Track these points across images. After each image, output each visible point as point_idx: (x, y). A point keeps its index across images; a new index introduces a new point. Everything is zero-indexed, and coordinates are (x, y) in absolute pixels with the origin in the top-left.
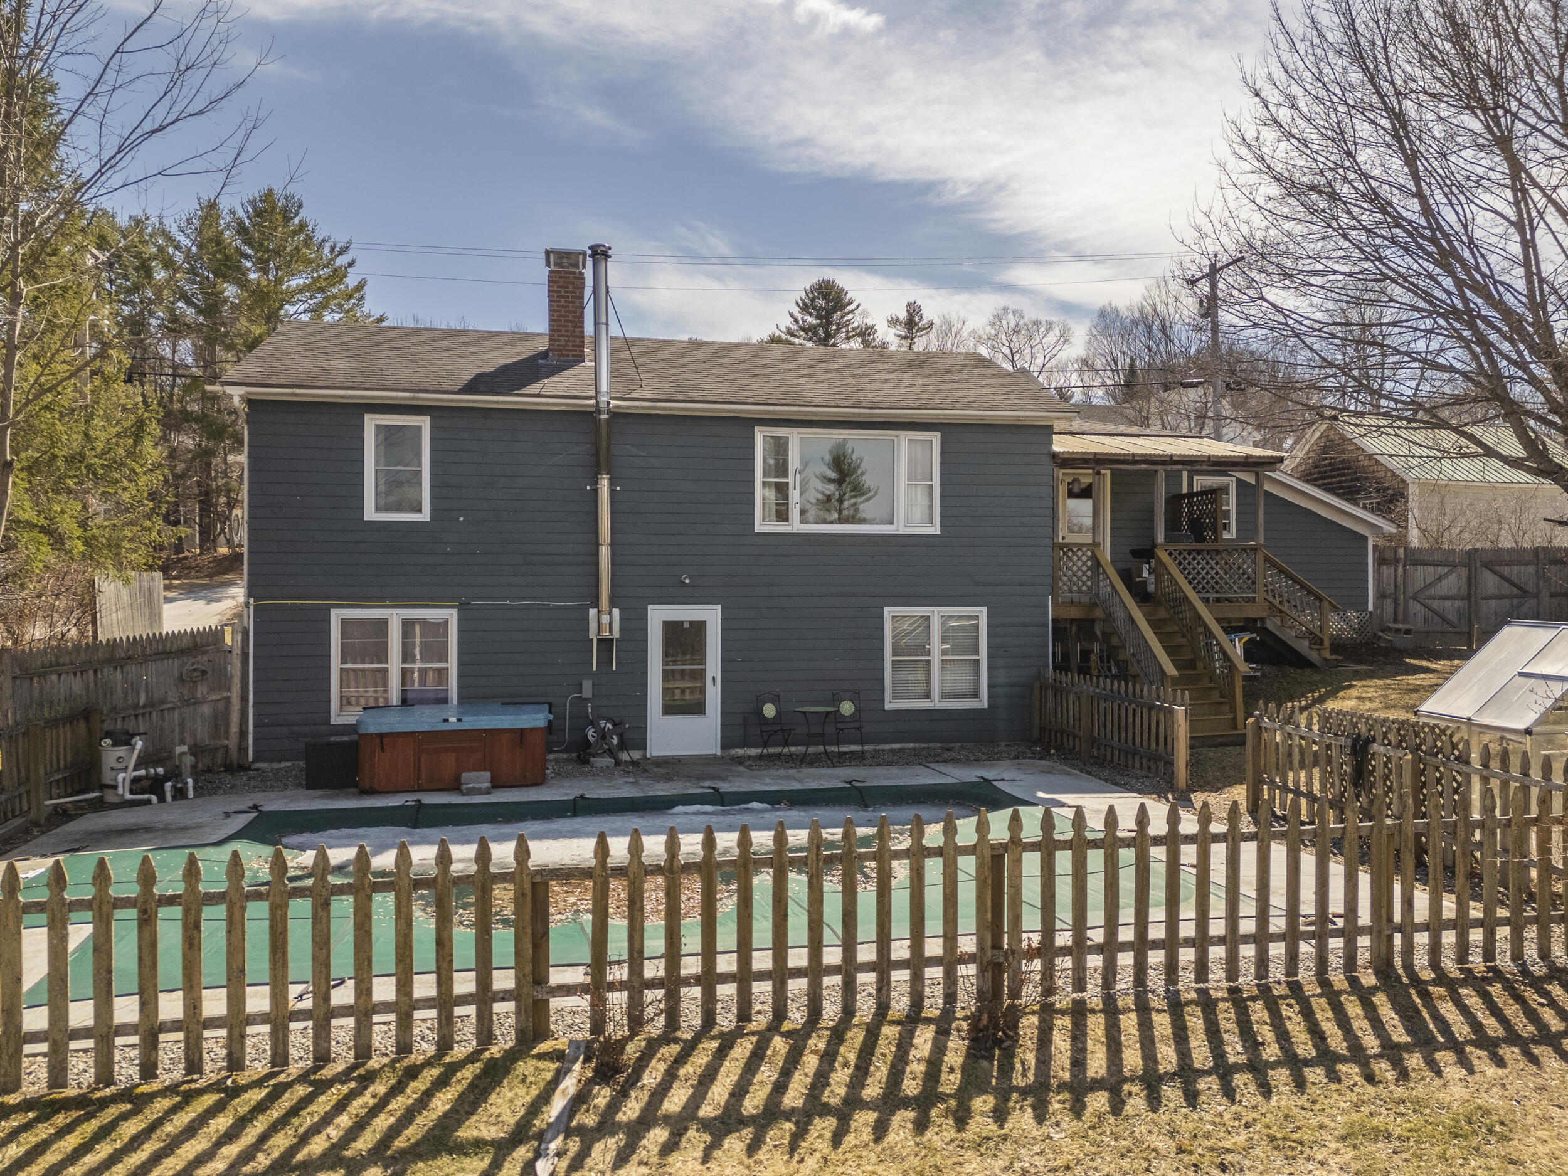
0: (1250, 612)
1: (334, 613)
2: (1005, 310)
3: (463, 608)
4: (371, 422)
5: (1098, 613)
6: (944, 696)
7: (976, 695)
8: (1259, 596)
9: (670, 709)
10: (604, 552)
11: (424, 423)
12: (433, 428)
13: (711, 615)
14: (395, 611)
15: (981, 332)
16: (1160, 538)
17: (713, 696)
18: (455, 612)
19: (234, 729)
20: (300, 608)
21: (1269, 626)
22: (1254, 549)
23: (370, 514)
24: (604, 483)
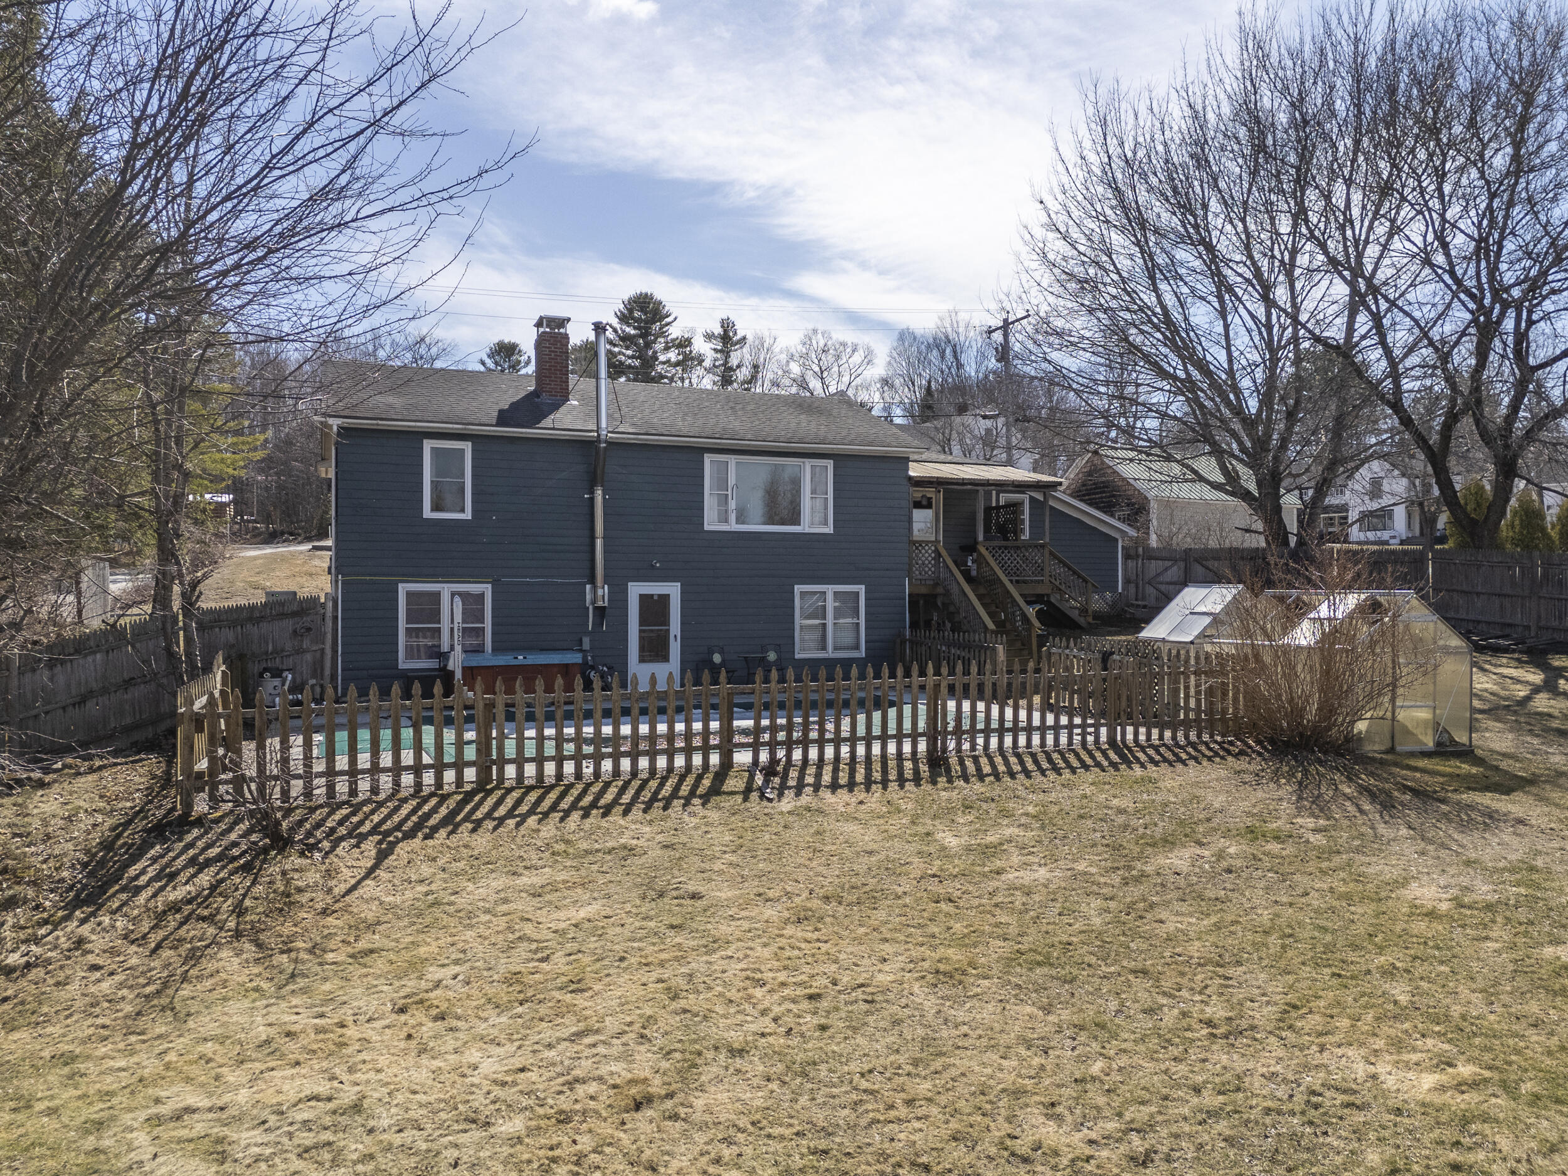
0: (1040, 590)
1: (400, 586)
3: (495, 584)
4: (428, 445)
5: (940, 590)
6: (836, 648)
7: (857, 647)
8: (1046, 579)
9: (644, 658)
10: (599, 543)
11: (467, 447)
12: (474, 451)
13: (673, 590)
14: (446, 585)
16: (981, 538)
17: (675, 649)
18: (489, 586)
19: (327, 671)
20: (374, 583)
21: (1053, 600)
22: (1043, 546)
23: (427, 513)
24: (599, 492)
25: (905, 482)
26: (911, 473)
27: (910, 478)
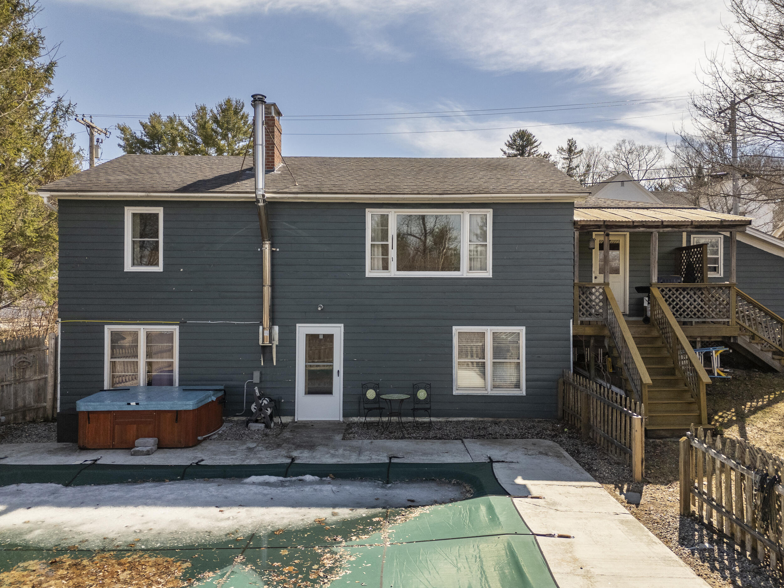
0: (725, 332)
1: (106, 327)
2: (624, 141)
3: (182, 325)
4: (129, 212)
5: (606, 332)
6: (495, 387)
7: (518, 386)
8: (732, 320)
9: (310, 391)
10: (266, 290)
11: (160, 211)
12: (165, 214)
13: (337, 331)
14: (142, 327)
15: (609, 154)
16: (655, 279)
17: (338, 383)
18: (177, 327)
19: (50, 396)
20: (87, 325)
21: (740, 342)
22: (729, 287)
23: (128, 267)
24: (267, 246)
25: (571, 227)
26: (576, 218)
27: (575, 223)
